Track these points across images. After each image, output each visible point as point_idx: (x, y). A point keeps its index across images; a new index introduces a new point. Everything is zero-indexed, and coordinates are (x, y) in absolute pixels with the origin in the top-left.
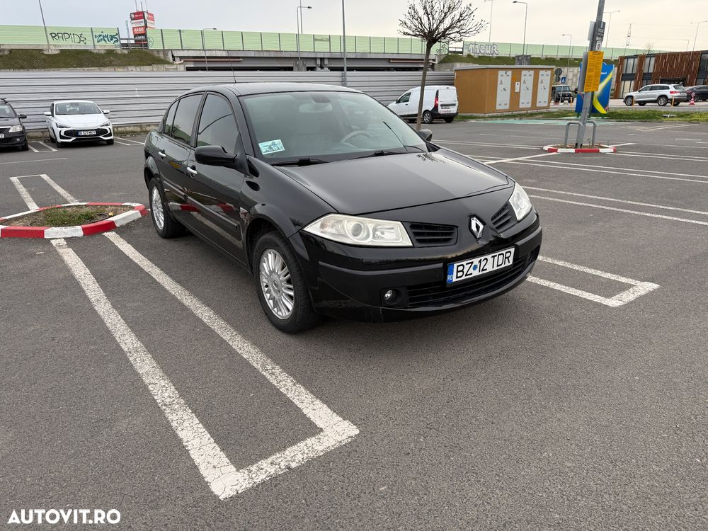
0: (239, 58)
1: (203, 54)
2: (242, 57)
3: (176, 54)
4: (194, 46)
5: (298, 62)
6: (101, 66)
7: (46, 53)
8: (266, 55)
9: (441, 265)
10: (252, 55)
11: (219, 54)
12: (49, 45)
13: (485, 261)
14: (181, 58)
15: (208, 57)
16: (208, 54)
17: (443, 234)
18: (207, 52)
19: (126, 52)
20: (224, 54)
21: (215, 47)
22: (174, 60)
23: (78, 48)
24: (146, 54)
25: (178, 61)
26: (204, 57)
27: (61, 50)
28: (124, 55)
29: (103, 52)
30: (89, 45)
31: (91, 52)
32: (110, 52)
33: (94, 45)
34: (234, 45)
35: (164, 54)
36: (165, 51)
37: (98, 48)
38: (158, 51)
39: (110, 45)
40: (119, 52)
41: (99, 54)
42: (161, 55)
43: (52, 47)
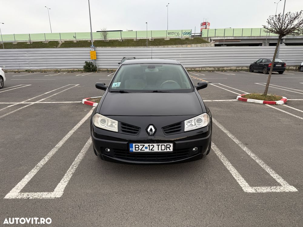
0: (239, 40)
1: (223, 38)
2: (241, 39)
3: (212, 39)
4: (220, 35)
5: (265, 41)
6: (182, 44)
7: (165, 40)
8: (252, 38)
9: (126, 143)
10: (246, 38)
11: (230, 38)
12: (167, 37)
13: (153, 146)
14: (214, 40)
15: (225, 40)
16: (226, 38)
17: (134, 130)
18: (225, 37)
19: (193, 39)
20: (233, 38)
21: (229, 35)
22: (211, 41)
23: (176, 38)
24: (200, 39)
25: (212, 42)
26: (223, 40)
27: (170, 39)
28: (192, 40)
29: (184, 39)
30: (180, 36)
31: (180, 39)
32: (187, 39)
33: (182, 36)
34: (238, 34)
35: (207, 39)
36: (208, 38)
37: (183, 37)
38: (205, 38)
39: (187, 36)
40: (190, 39)
41: (183, 40)
42: (206, 40)
43: (168, 38)
